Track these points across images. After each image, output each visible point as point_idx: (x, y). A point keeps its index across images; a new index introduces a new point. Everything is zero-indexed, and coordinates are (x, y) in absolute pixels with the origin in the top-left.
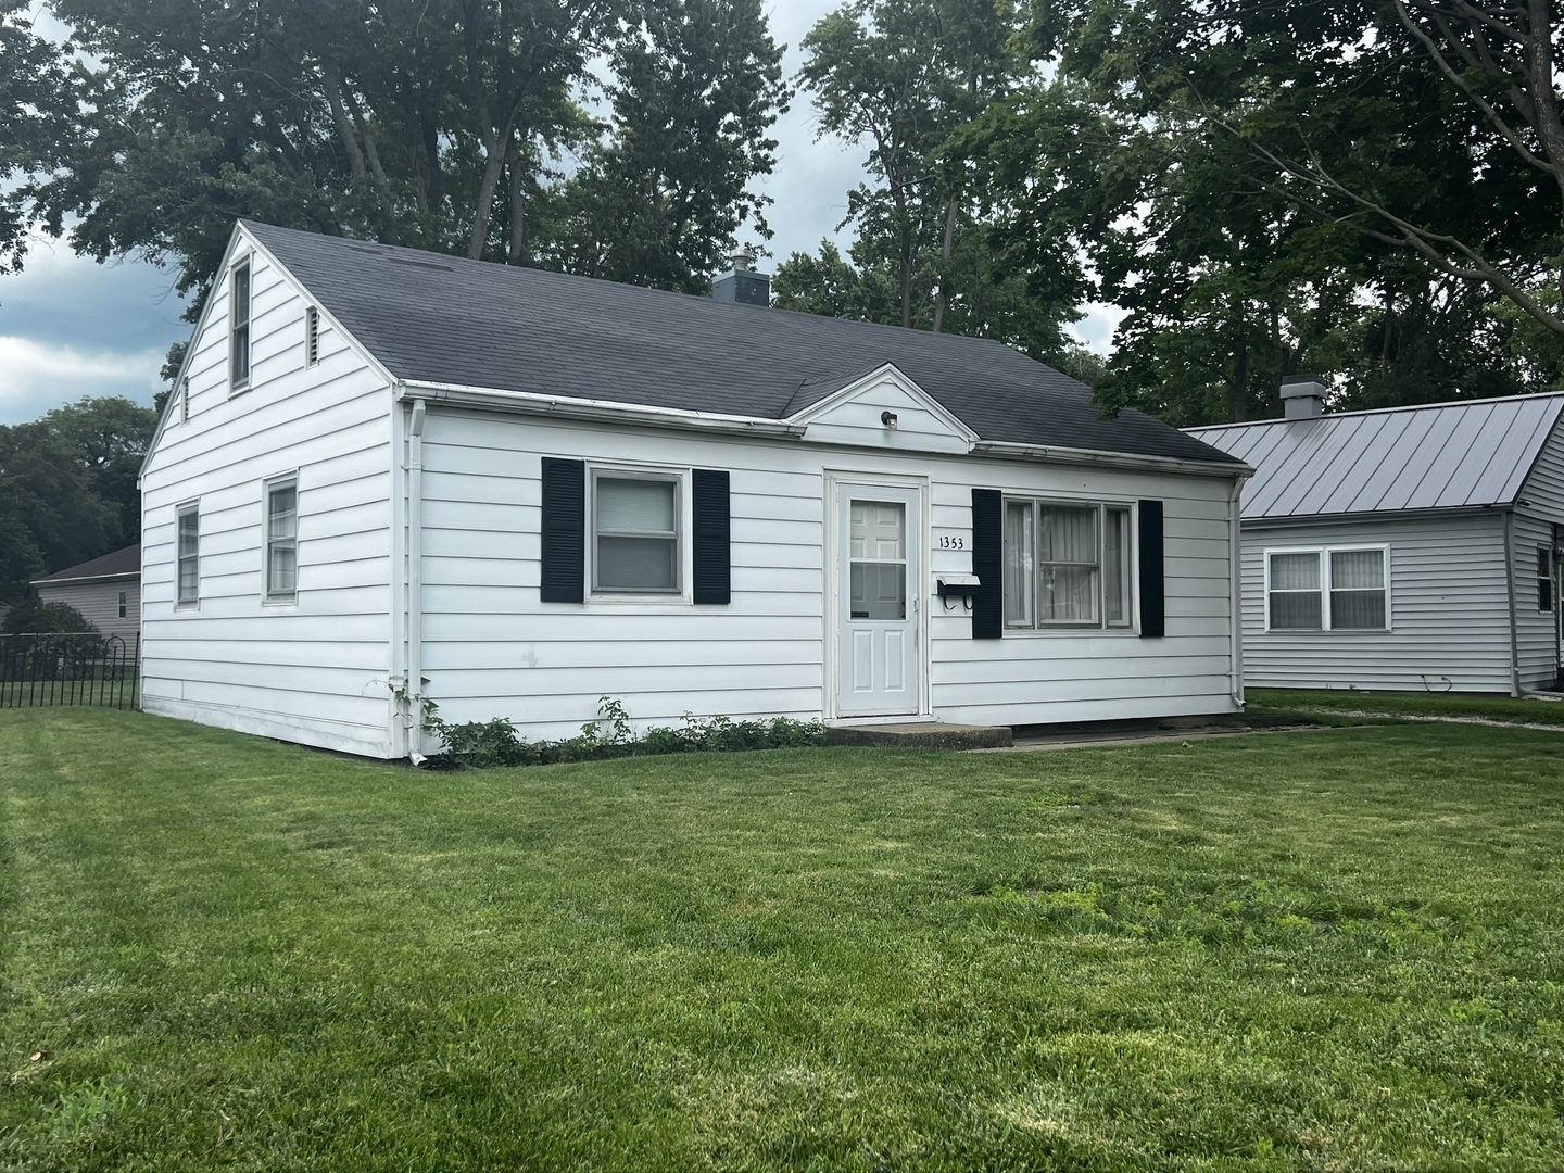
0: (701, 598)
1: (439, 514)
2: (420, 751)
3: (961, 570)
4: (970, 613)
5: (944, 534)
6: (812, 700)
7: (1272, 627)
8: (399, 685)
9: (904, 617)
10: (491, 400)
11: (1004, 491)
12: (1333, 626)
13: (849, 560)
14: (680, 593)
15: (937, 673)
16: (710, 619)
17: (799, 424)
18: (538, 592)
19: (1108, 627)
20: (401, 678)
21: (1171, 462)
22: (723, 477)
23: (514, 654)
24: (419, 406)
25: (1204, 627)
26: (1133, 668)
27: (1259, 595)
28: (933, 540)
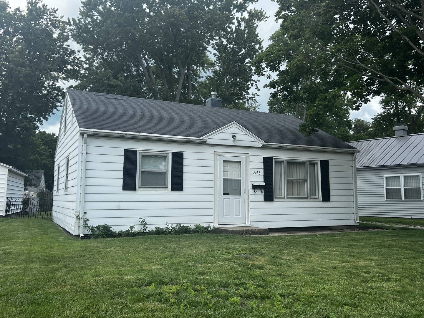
0: (173, 189)
1: (91, 166)
2: (82, 233)
3: (260, 181)
4: (263, 193)
5: (254, 170)
6: (210, 219)
7: (387, 198)
8: (77, 214)
9: (241, 195)
10: (107, 133)
11: (274, 157)
12: (405, 199)
13: (222, 178)
14: (167, 188)
15: (252, 212)
16: (177, 195)
17: (205, 139)
18: (122, 188)
19: (310, 198)
20: (78, 212)
21: (330, 149)
22: (181, 155)
23: (114, 205)
24: (85, 136)
25: (344, 199)
26: (319, 211)
27: (382, 189)
28: (250, 172)
